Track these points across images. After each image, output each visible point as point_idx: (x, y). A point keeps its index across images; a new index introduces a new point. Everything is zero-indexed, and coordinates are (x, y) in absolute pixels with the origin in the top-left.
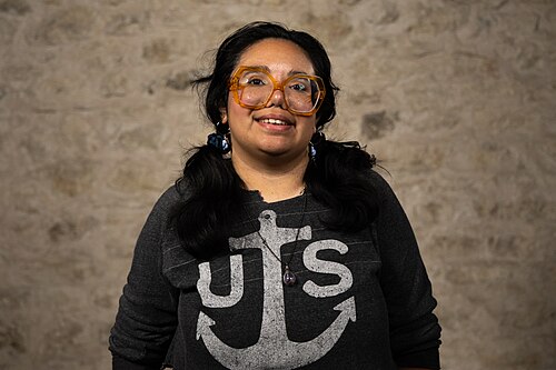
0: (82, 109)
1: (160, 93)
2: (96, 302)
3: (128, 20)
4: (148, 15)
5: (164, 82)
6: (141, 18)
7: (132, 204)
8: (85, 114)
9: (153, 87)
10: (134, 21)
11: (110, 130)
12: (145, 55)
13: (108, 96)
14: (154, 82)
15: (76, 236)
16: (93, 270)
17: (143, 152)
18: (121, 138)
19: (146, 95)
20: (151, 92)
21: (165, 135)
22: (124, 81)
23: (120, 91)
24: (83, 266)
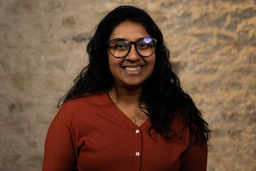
0: (30, 47)
1: (69, 43)
2: (29, 144)
3: (56, 5)
4: (66, 4)
5: (71, 38)
6: (63, 5)
7: (51, 97)
8: (32, 50)
9: (66, 40)
10: (59, 6)
11: (43, 59)
12: (63, 23)
13: (43, 42)
14: (67, 37)
15: (22, 110)
16: (29, 128)
17: (58, 71)
18: (48, 63)
19: (62, 44)
20: (65, 42)
21: (69, 64)
22: (51, 36)
23: (49, 40)
24: (24, 125)
